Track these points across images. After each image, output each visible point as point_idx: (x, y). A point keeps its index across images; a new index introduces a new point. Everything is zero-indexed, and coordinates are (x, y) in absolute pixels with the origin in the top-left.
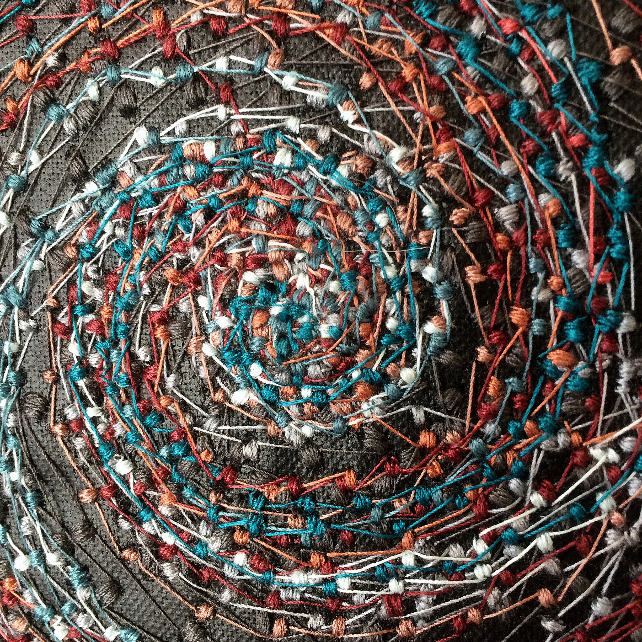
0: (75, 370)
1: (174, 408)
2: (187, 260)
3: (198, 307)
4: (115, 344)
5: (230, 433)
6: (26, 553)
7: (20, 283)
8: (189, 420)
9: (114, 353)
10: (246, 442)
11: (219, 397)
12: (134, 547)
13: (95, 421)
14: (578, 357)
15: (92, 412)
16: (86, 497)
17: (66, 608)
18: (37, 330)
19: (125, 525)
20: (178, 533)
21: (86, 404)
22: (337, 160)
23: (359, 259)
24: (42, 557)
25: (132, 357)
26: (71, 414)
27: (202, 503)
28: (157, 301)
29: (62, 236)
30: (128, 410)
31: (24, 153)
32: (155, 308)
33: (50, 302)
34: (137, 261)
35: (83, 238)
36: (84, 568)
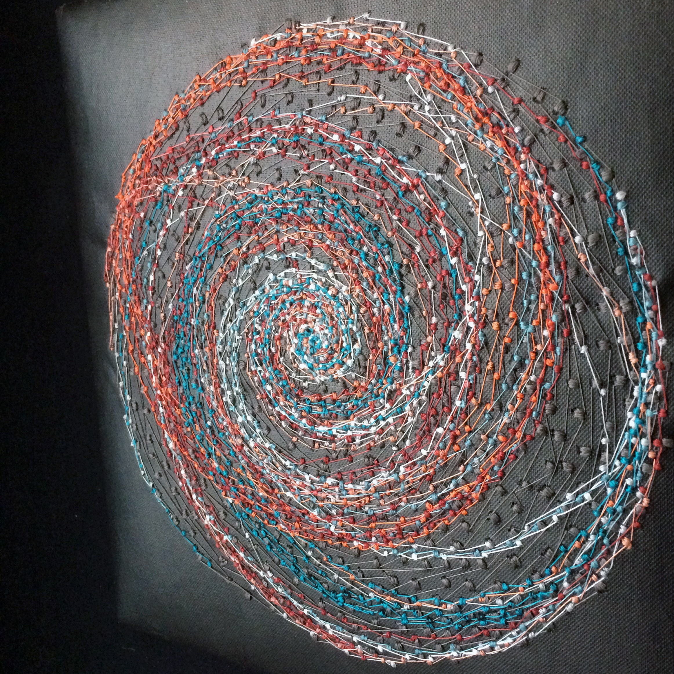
0: (254, 354)
1: (283, 369)
2: (285, 319)
3: (289, 335)
4: (266, 346)
5: (300, 378)
6: (241, 416)
7: (237, 323)
8: (287, 373)
9: (265, 349)
10: (304, 382)
11: (295, 365)
12: (273, 415)
13: (260, 371)
14: (397, 359)
15: (259, 368)
16: (258, 397)
17: (254, 435)
18: (242, 339)
19: (270, 408)
20: (286, 411)
21: (257, 366)
22: (328, 289)
23: (334, 322)
24: (246, 417)
25: (270, 351)
26: (253, 368)
27: (293, 402)
28: (277, 332)
29: (250, 308)
30: (270, 368)
31: (237, 279)
32: (277, 334)
33: (246, 330)
34: (271, 318)
35: (255, 310)
36: (259, 422)
